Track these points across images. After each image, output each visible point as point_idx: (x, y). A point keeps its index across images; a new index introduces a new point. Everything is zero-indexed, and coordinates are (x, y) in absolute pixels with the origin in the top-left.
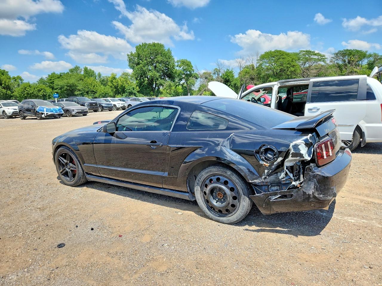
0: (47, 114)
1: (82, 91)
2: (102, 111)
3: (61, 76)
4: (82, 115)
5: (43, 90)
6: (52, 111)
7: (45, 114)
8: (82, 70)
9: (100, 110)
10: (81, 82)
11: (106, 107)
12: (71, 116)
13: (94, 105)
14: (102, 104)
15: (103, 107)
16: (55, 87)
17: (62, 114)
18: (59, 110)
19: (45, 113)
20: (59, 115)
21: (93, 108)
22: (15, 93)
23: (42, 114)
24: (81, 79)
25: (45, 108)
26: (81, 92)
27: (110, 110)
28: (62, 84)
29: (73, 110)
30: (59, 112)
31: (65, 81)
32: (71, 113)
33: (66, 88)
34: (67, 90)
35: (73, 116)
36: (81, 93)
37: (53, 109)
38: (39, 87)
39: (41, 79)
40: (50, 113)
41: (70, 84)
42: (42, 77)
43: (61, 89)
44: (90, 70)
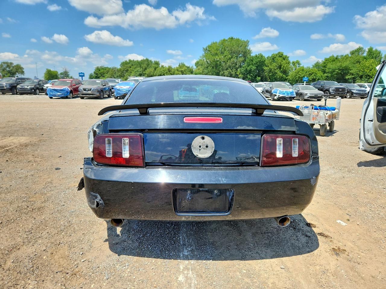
0: (279, 96)
1: (355, 75)
2: (350, 98)
3: (337, 59)
4: (316, 100)
5: (314, 74)
6: (284, 94)
7: (278, 96)
8: (366, 51)
9: (349, 97)
10: (357, 65)
11: (356, 94)
12: (303, 100)
13: (340, 90)
14: (353, 90)
15: (352, 93)
16: (327, 71)
17: (294, 98)
18: (291, 93)
19: (278, 94)
20: (290, 97)
21: (338, 94)
22: (289, 77)
23: (275, 95)
24: (357, 62)
25: (278, 90)
26: (353, 76)
27: (362, 98)
28: (334, 68)
29: (306, 94)
30: (291, 95)
31: (339, 64)
32: (304, 97)
33: (337, 72)
34: (338, 74)
35: (305, 100)
36: (353, 78)
37: (286, 92)
38: (311, 71)
39: (317, 62)
40: (281, 95)
41: (343, 68)
42: (318, 61)
43: (331, 73)
44: (376, 50)
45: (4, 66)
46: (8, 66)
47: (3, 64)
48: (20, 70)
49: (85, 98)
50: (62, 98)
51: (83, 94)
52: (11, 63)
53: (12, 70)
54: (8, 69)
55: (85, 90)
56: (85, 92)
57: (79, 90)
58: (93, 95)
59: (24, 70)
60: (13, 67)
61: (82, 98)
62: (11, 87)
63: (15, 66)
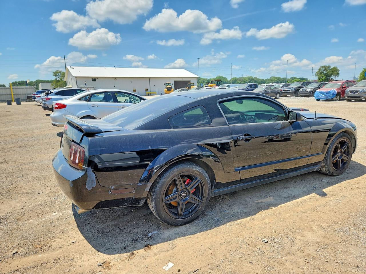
45: (322, 70)
46: (326, 70)
47: (321, 68)
48: (336, 72)
49: (352, 101)
50: (328, 100)
51: (348, 97)
52: (329, 67)
53: (328, 73)
54: (325, 72)
55: (351, 92)
56: (351, 94)
57: (346, 92)
58: (359, 97)
59: (339, 72)
60: (330, 70)
61: (349, 100)
62: (296, 91)
63: (332, 69)
